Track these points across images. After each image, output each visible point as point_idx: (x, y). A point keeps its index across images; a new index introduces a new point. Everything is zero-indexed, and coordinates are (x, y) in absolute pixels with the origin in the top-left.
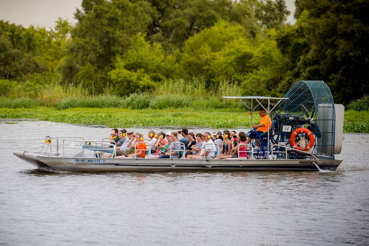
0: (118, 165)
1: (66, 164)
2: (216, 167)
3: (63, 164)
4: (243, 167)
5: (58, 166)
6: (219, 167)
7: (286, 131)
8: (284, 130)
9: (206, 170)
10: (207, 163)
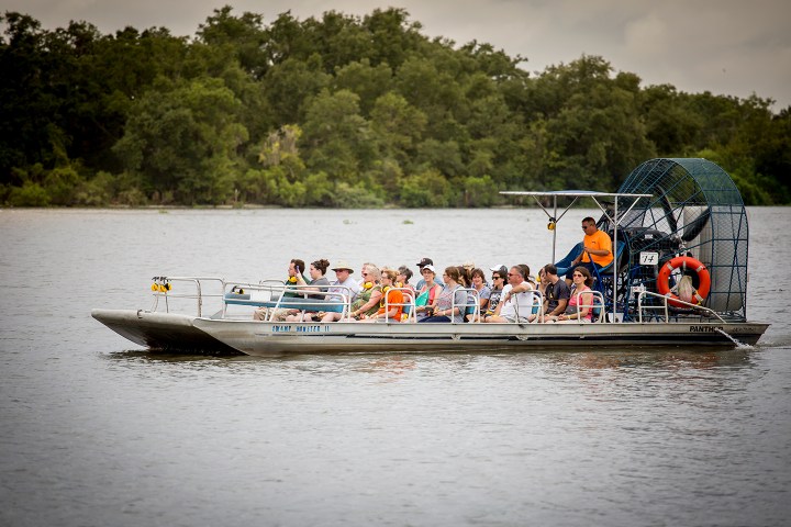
0: (352, 336)
1: (253, 336)
2: (535, 339)
3: (248, 336)
4: (586, 339)
5: (236, 339)
6: (542, 339)
7: (648, 263)
8: (642, 262)
9: (516, 346)
10: (519, 330)
